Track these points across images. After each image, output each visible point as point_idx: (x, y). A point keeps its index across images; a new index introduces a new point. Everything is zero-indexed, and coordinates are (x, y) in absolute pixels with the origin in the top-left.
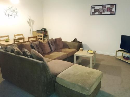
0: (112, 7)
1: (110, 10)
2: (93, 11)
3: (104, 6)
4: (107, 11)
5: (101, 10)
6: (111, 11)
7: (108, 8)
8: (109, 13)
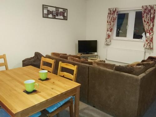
0: (64, 12)
1: (63, 14)
2: (45, 12)
3: (57, 9)
4: (61, 15)
5: (54, 13)
6: (64, 16)
7: (61, 12)
8: (62, 17)
